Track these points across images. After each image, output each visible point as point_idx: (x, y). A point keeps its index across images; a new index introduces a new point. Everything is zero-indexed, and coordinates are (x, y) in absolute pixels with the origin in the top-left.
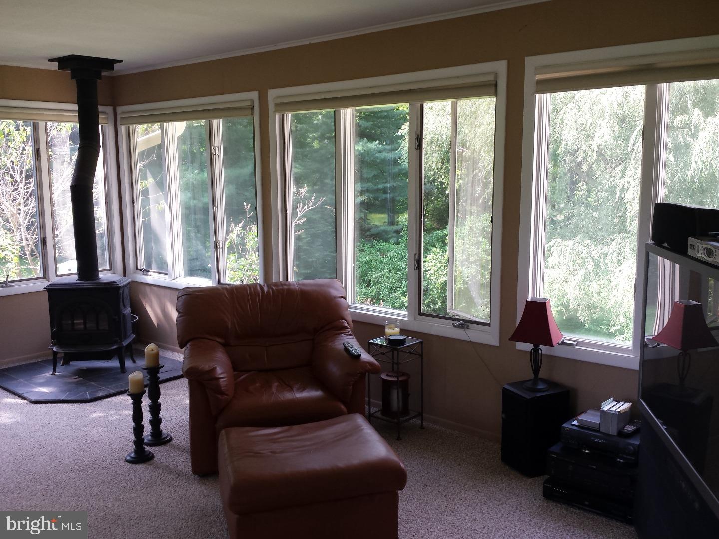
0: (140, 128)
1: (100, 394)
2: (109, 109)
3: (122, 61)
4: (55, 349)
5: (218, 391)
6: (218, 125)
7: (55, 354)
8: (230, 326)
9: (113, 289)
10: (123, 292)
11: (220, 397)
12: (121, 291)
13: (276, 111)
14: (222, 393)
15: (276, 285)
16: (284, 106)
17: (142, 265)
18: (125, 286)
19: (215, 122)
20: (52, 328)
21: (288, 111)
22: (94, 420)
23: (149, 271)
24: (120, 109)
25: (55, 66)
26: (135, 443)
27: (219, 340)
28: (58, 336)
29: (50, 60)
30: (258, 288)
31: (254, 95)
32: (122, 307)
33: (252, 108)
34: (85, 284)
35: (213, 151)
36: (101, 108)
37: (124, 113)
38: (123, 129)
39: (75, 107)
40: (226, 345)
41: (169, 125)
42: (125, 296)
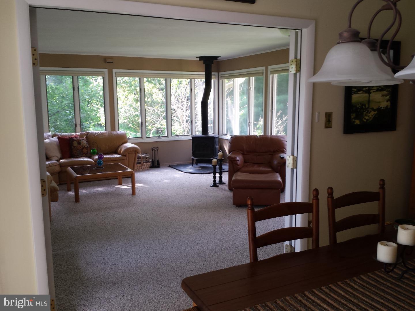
0: (226, 81)
1: (206, 172)
2: (216, 74)
3: (220, 57)
4: (193, 158)
5: (237, 164)
6: (253, 79)
7: (193, 159)
8: (245, 147)
9: (212, 138)
10: (216, 140)
11: (237, 166)
12: (215, 139)
13: (271, 74)
14: (238, 165)
15: (267, 136)
16: (274, 72)
17: (225, 132)
18: (216, 138)
19: (251, 78)
20: (193, 151)
21: (276, 74)
22: (203, 178)
23: (226, 135)
24: (220, 73)
25: (198, 59)
26: (214, 181)
27: (241, 152)
28: (194, 154)
29: (197, 57)
30: (256, 137)
31: (264, 68)
32: (215, 145)
33: (263, 73)
34: (204, 136)
35: (250, 89)
36: (213, 73)
37: (222, 75)
38: (221, 81)
39: (204, 73)
40: (243, 154)
41: (236, 79)
42: (216, 141)
